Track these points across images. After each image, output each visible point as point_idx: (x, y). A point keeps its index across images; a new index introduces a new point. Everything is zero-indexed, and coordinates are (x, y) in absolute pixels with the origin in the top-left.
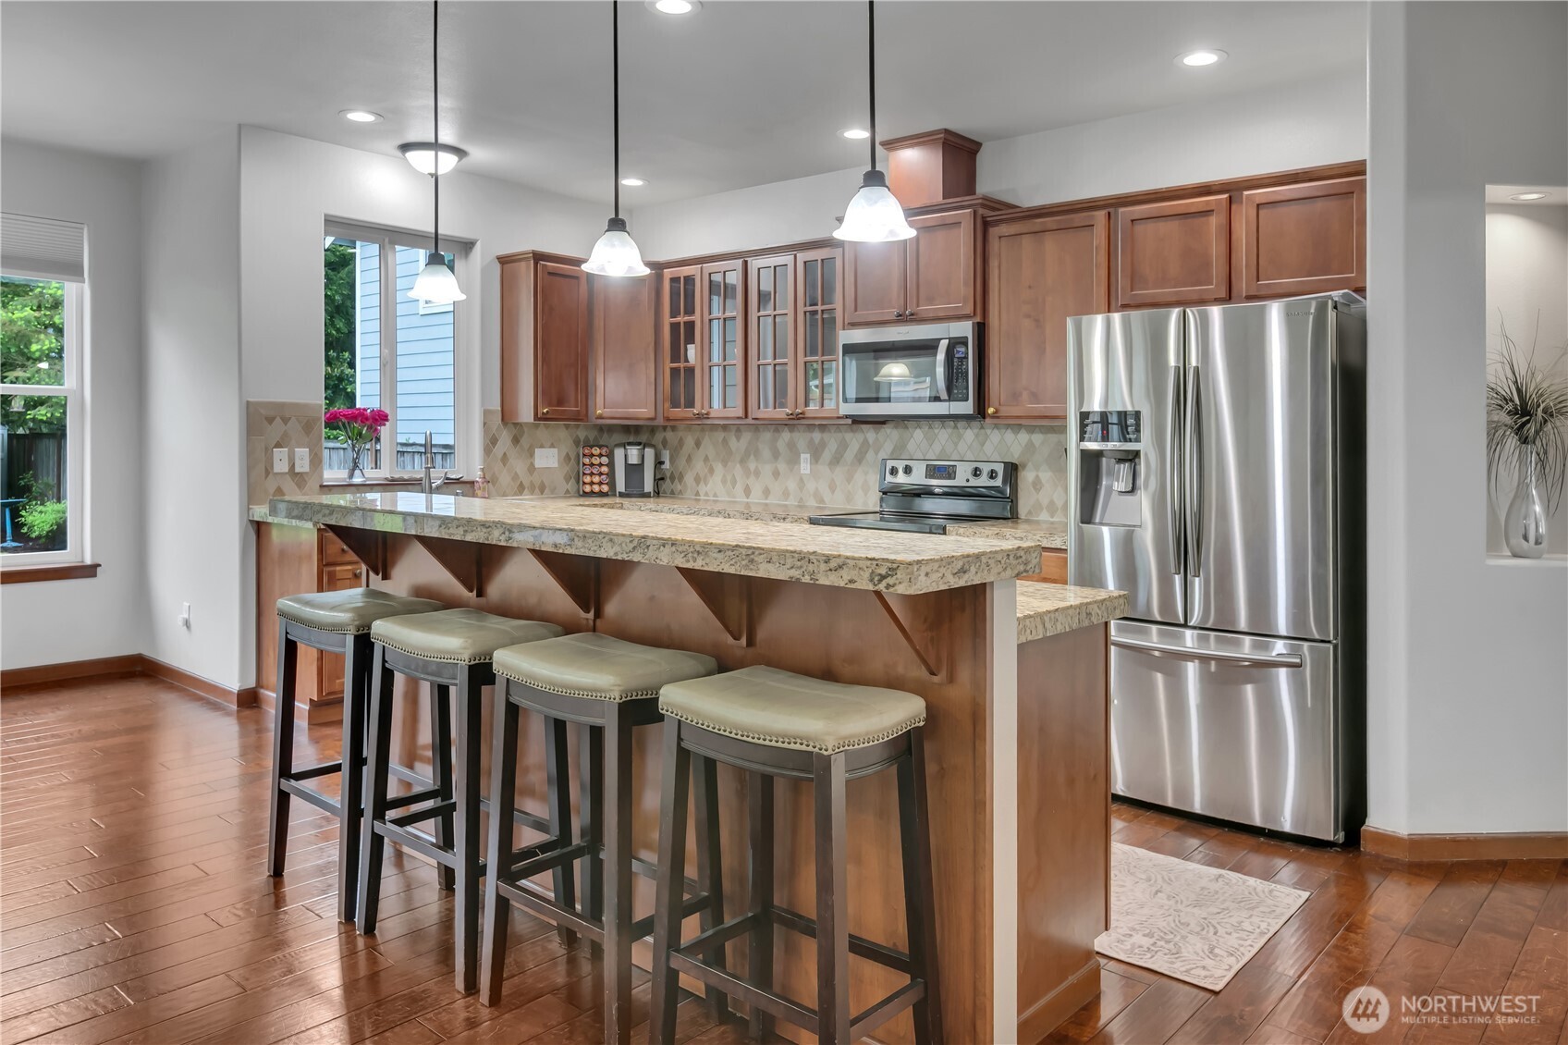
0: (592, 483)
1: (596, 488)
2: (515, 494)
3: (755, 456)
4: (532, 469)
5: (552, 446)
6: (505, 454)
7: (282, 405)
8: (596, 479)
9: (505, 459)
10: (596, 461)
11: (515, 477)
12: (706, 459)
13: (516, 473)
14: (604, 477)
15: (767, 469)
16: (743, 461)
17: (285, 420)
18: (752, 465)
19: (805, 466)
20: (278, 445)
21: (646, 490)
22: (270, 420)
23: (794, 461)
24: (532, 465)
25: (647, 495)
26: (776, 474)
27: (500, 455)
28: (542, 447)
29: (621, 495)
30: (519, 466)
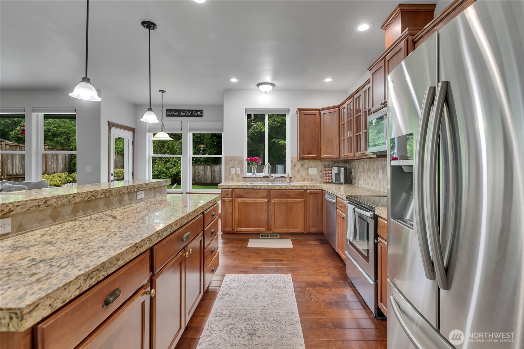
0: (326, 179)
1: (328, 181)
2: (302, 181)
3: (370, 171)
4: (308, 174)
5: (315, 167)
6: (298, 169)
7: (233, 157)
8: (328, 178)
9: (298, 171)
10: (327, 172)
11: (302, 176)
12: (360, 172)
13: (302, 175)
14: (330, 177)
15: (372, 176)
16: (367, 173)
17: (234, 161)
18: (369, 174)
19: (380, 176)
20: (232, 167)
21: (341, 182)
22: (230, 161)
23: (378, 173)
24: (308, 173)
25: (342, 184)
26: (374, 178)
27: (297, 170)
28: (312, 167)
29: (334, 183)
30: (304, 174)
